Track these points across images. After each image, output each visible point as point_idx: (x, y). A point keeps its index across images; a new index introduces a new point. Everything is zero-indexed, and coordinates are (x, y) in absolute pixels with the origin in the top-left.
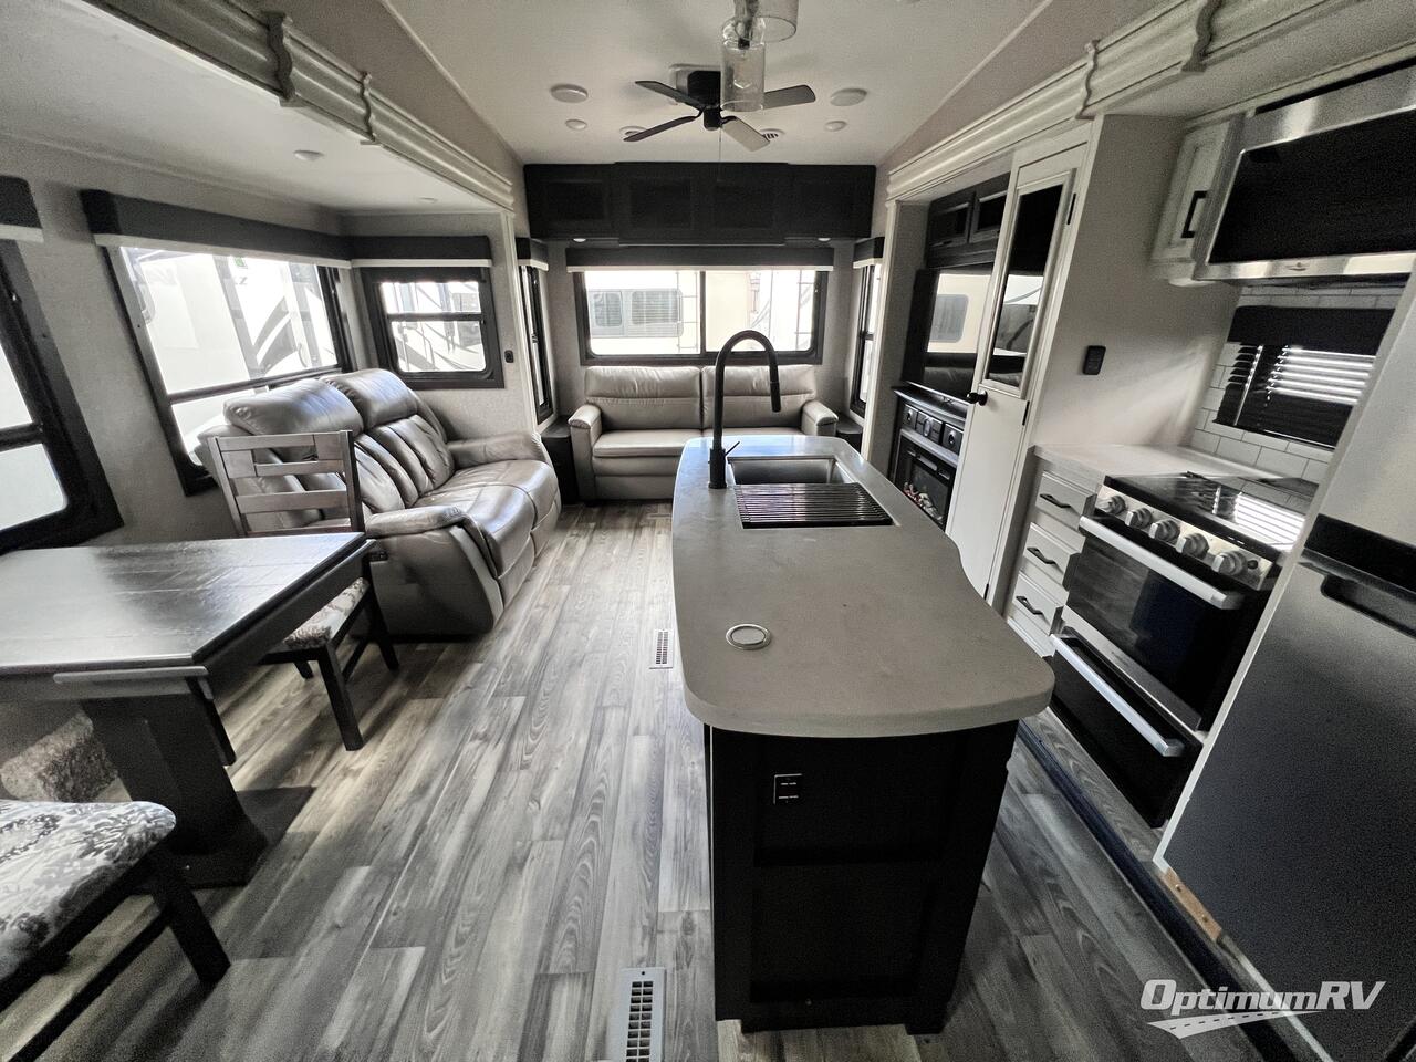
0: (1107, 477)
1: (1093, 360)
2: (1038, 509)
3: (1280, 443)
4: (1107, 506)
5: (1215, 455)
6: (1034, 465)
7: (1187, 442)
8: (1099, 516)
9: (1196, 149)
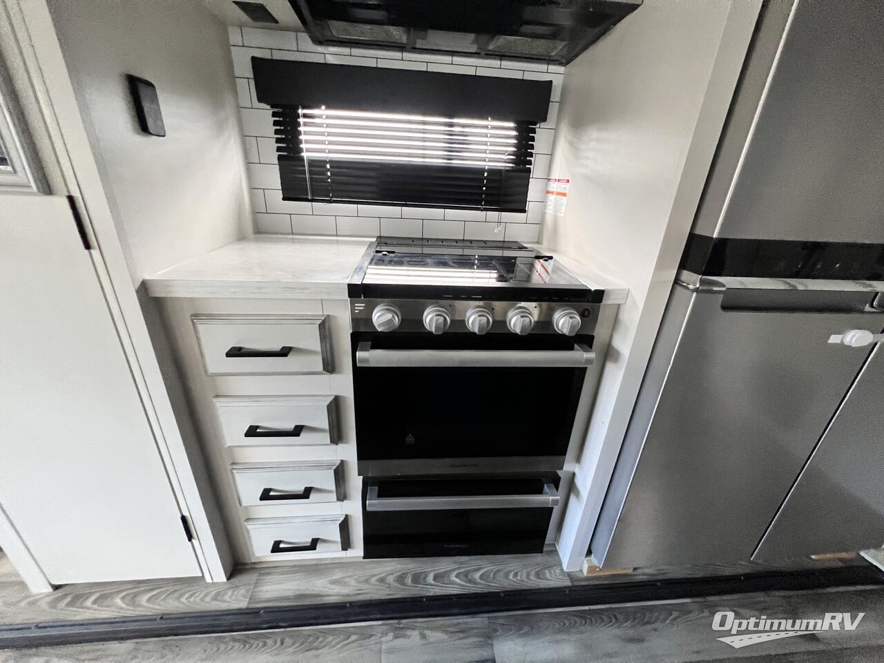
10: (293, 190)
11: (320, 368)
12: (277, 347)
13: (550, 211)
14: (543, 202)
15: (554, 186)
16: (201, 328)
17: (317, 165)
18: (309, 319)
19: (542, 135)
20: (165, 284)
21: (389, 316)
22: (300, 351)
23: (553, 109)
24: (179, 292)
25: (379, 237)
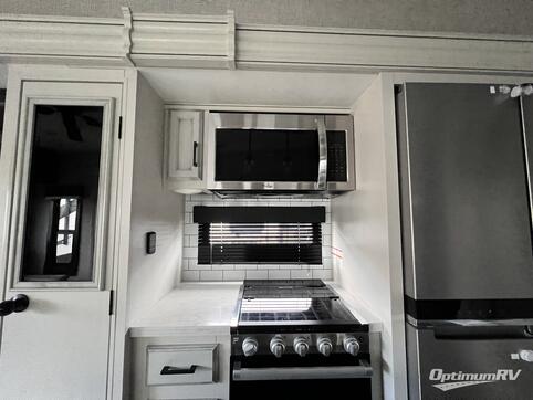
9: (180, 120)
10: (203, 260)
11: (211, 379)
12: (189, 366)
13: (335, 263)
14: (331, 258)
15: (335, 251)
17: (217, 247)
19: (324, 228)
20: (139, 329)
21: (251, 346)
22: (202, 369)
23: (328, 216)
24: (145, 334)
25: (245, 281)
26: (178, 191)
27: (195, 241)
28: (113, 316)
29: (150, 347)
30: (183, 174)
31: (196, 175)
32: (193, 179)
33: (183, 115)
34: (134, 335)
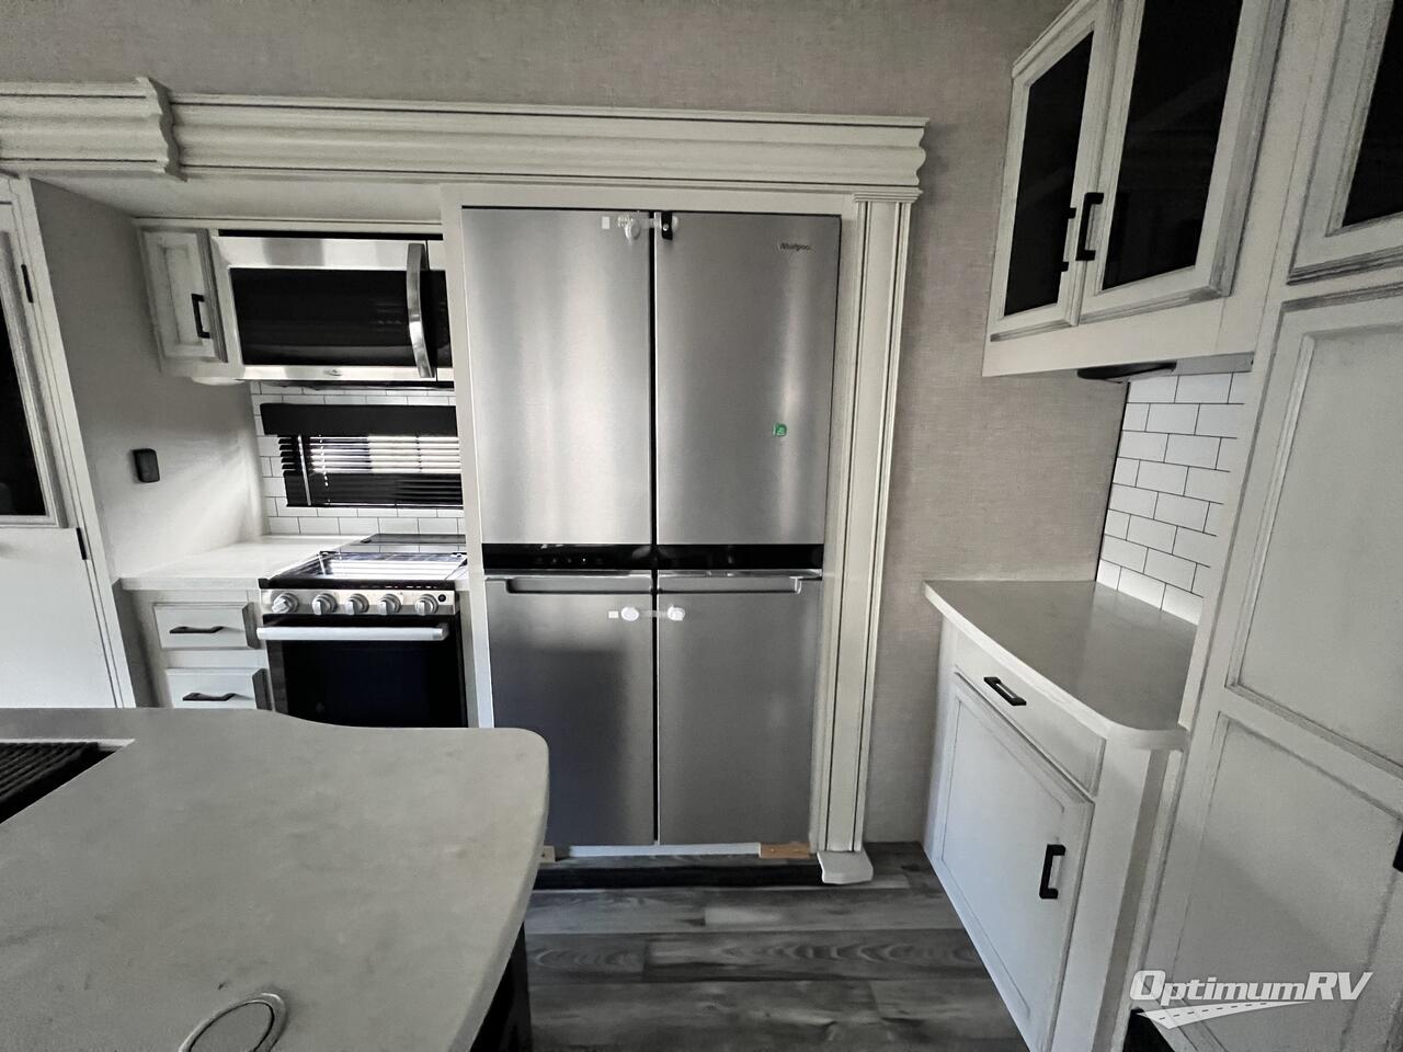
0: (260, 580)
1: (144, 466)
2: (167, 650)
3: (351, 511)
4: (285, 606)
5: (300, 534)
6: (129, 602)
7: (269, 531)
8: (270, 620)
9: (165, 250)
10: (296, 499)
11: (246, 644)
12: (210, 626)
16: (157, 612)
18: (233, 605)
20: (133, 581)
22: (230, 630)
24: (143, 587)
26: (197, 380)
27: (277, 468)
28: (89, 561)
29: (155, 604)
30: (189, 351)
31: (212, 354)
32: (207, 360)
33: (170, 239)
34: (129, 587)
